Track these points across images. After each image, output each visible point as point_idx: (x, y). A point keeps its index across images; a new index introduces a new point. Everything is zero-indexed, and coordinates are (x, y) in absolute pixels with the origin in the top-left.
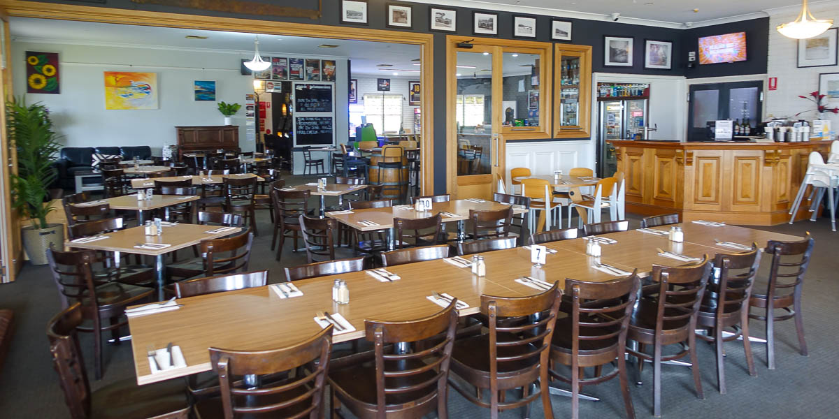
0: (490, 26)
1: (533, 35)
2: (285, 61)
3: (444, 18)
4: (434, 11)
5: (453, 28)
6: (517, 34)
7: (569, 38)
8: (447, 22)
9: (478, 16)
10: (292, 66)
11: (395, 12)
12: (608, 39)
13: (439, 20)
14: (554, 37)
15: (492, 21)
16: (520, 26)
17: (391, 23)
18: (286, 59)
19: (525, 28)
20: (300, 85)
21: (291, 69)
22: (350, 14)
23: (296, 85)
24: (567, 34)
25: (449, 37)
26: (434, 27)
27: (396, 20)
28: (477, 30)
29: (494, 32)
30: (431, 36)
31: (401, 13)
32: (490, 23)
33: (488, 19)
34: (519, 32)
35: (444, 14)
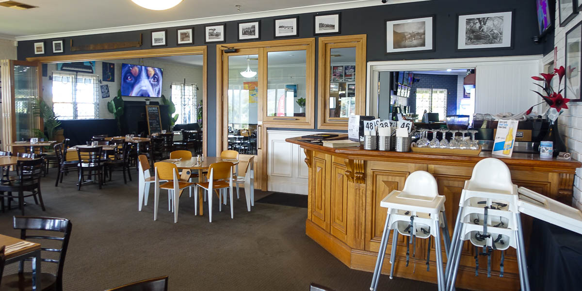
0: (252, 32)
1: (295, 33)
2: (341, 68)
3: (215, 32)
4: (207, 28)
5: (222, 39)
6: (277, 35)
7: (336, 30)
8: (218, 35)
9: (241, 26)
10: (347, 71)
11: (182, 34)
12: (390, 25)
13: (211, 35)
14: (318, 31)
15: (255, 28)
16: (280, 27)
17: (180, 42)
18: (343, 66)
19: (286, 28)
20: (352, 85)
21: (345, 73)
22: (156, 40)
24: (333, 26)
25: (219, 46)
26: (208, 40)
27: (182, 39)
28: (241, 37)
29: (257, 36)
30: (205, 47)
31: (185, 34)
32: (252, 30)
33: (250, 27)
34: (280, 33)
35: (215, 29)
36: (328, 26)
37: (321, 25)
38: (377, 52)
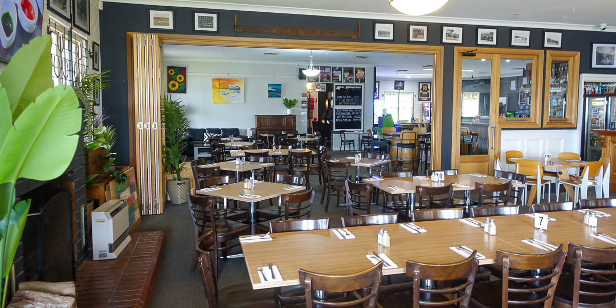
0: (491, 39)
1: (527, 44)
2: (329, 69)
3: (453, 33)
4: (445, 28)
5: (460, 41)
6: (513, 44)
7: (559, 46)
8: (456, 37)
9: (480, 31)
10: (334, 72)
11: (414, 30)
12: (595, 46)
13: (449, 35)
14: (546, 45)
15: (493, 34)
16: (515, 37)
17: (411, 39)
18: (330, 67)
19: (521, 39)
20: (339, 86)
21: (333, 74)
22: (380, 33)
23: (336, 86)
24: (557, 42)
25: (456, 48)
26: (444, 41)
27: (415, 36)
28: (480, 42)
29: (494, 43)
30: (442, 48)
31: (419, 31)
32: (490, 36)
33: (489, 33)
34: (515, 42)
35: (453, 31)
36: (553, 41)
37: (549, 40)
38: (586, 67)
